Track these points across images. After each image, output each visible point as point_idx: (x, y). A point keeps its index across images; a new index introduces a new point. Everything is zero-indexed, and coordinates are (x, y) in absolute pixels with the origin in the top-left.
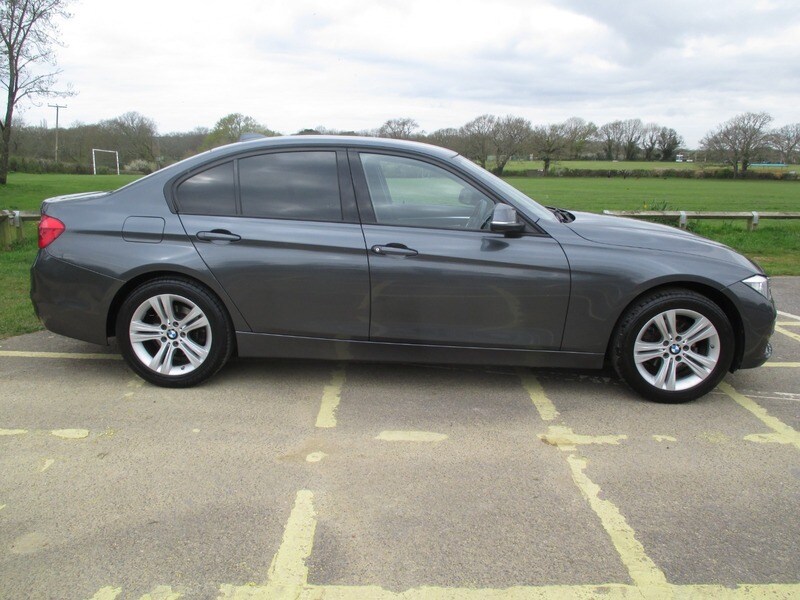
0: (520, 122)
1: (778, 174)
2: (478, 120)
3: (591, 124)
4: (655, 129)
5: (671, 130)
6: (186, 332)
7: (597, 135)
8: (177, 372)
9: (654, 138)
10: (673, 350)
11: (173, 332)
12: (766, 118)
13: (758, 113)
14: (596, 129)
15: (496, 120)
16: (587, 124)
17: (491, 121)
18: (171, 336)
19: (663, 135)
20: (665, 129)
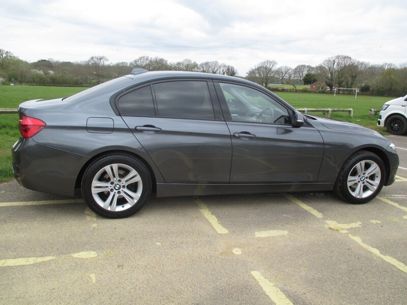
0: (162, 60)
1: (280, 89)
2: (140, 58)
3: (195, 62)
4: (225, 66)
5: (232, 67)
6: (126, 185)
7: (198, 68)
8: (120, 209)
9: (224, 70)
10: (362, 179)
11: (118, 186)
12: (274, 63)
13: (271, 61)
14: (197, 65)
15: (150, 59)
16: (193, 62)
17: (147, 59)
18: (117, 188)
19: (228, 69)
20: (229, 66)
